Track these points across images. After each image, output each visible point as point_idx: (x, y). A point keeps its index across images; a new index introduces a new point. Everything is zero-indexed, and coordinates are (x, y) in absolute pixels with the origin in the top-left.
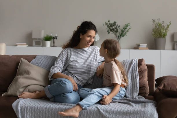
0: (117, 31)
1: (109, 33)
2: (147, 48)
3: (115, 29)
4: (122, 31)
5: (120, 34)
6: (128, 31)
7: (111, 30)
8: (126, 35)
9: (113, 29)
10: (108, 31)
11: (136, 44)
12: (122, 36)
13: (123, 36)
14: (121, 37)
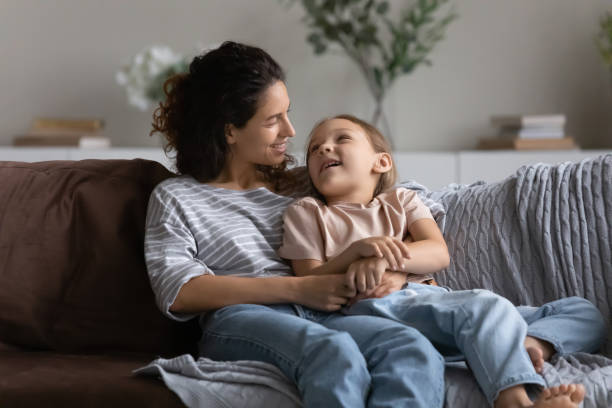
0: (368, 37)
1: (320, 50)
2: (570, 142)
3: (358, 27)
4: (402, 39)
5: (385, 57)
6: (435, 37)
7: (332, 32)
8: (429, 63)
9: (346, 27)
10: (312, 39)
11: (495, 121)
12: (398, 69)
13: (408, 68)
14: (393, 76)
